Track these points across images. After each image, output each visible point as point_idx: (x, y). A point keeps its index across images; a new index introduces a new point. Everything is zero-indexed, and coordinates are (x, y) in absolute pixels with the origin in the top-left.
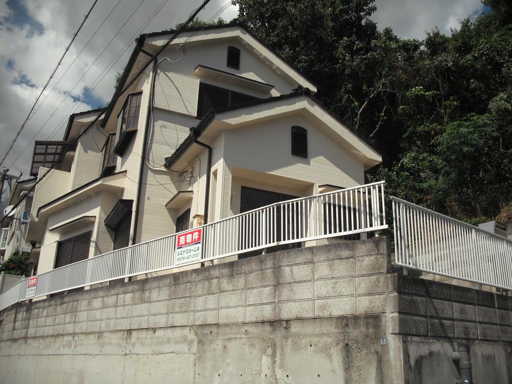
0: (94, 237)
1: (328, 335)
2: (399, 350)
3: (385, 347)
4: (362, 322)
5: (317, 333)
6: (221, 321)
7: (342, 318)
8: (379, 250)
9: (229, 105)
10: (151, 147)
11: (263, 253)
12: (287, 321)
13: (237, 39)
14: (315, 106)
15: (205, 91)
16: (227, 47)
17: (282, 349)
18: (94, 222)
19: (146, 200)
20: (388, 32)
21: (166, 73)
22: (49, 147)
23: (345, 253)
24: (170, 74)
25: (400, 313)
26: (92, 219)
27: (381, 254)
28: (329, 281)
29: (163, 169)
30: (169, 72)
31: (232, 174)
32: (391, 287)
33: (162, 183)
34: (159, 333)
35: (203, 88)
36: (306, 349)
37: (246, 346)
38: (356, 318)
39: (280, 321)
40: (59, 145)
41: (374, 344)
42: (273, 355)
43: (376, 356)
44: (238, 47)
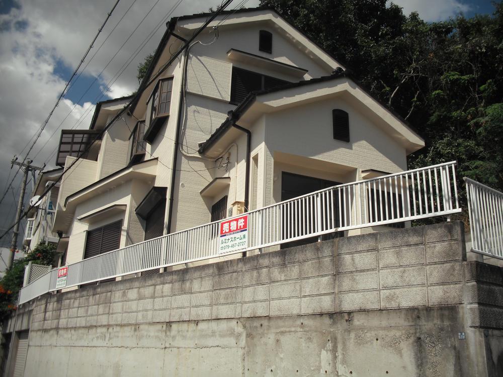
0: (125, 226)
1: (397, 328)
2: (480, 345)
3: (464, 342)
4: (435, 314)
5: (384, 325)
6: (272, 314)
7: (412, 309)
8: (452, 236)
9: (263, 89)
10: (184, 133)
11: (319, 241)
12: (349, 313)
13: (268, 23)
14: (357, 89)
15: (238, 75)
16: (259, 31)
17: (344, 344)
18: (124, 211)
19: (180, 187)
20: (414, 16)
21: (198, 57)
22: (76, 136)
23: (414, 239)
24: (202, 59)
25: (479, 304)
26: (123, 208)
27: (456, 240)
28: (396, 270)
29: (197, 155)
30: (201, 56)
31: (274, 159)
32: (468, 276)
33: (196, 170)
34: (202, 326)
35: (236, 72)
36: (372, 343)
37: (303, 340)
38: (428, 309)
39: (341, 313)
41: (450, 337)
42: (334, 350)
43: (453, 352)
44: (270, 31)
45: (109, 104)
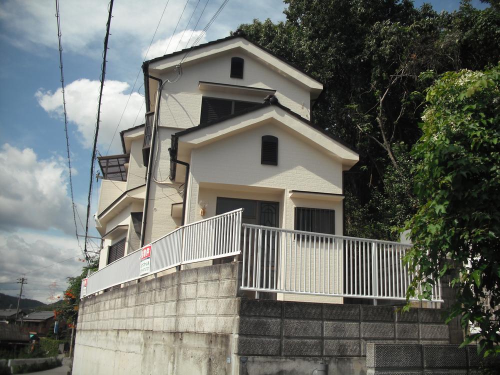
1: (198, 348)
2: (237, 369)
3: (230, 364)
4: (219, 340)
5: (195, 346)
7: (209, 334)
8: (233, 275)
9: (233, 113)
10: (157, 164)
12: (182, 333)
15: (210, 105)
16: (231, 58)
17: (178, 357)
18: (127, 230)
19: (154, 212)
22: (110, 160)
23: (215, 275)
25: (239, 334)
26: (125, 228)
27: (235, 278)
28: (204, 300)
29: (169, 182)
30: (175, 93)
32: (236, 312)
33: (167, 195)
34: (130, 333)
35: (206, 102)
36: (189, 360)
37: (163, 352)
38: (216, 335)
39: (178, 332)
40: (120, 158)
41: (224, 361)
42: (173, 363)
43: (224, 372)
44: (242, 58)
45: (132, 132)
